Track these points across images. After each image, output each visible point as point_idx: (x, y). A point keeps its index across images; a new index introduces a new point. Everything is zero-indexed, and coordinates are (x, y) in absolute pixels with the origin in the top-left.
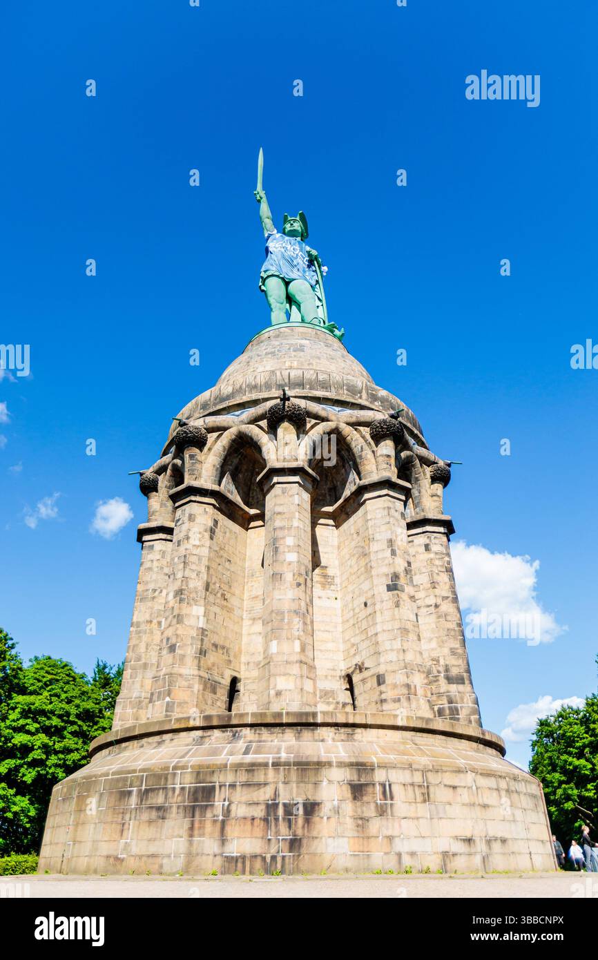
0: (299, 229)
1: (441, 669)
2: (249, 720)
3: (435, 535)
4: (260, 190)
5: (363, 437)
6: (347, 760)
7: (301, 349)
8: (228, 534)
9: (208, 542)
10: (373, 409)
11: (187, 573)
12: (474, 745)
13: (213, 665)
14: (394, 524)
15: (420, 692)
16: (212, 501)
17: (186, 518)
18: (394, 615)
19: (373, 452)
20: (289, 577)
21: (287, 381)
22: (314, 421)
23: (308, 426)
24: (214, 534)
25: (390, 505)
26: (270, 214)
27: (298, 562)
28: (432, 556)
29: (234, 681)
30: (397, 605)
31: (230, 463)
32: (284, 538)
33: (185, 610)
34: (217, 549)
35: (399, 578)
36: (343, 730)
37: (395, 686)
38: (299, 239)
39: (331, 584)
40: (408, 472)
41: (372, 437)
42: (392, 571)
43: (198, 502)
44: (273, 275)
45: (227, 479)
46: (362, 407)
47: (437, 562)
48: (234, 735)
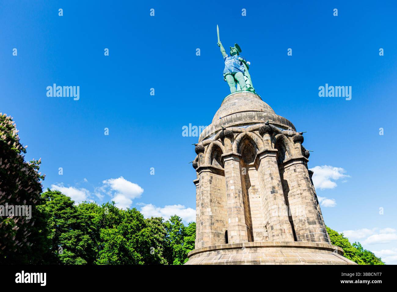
0: (236, 51)
1: (306, 219)
2: (221, 247)
3: (298, 165)
4: (219, 42)
5: (257, 135)
6: (250, 260)
7: (234, 104)
8: (217, 181)
9: (209, 185)
10: (260, 123)
11: (204, 197)
12: (313, 250)
13: (217, 227)
14: (271, 167)
15: (287, 231)
16: (209, 170)
17: (201, 178)
18: (274, 203)
19: (262, 139)
20: (232, 195)
21: (226, 121)
22: (237, 134)
23: (235, 136)
24: (211, 181)
25: (269, 160)
26: (224, 50)
27: (235, 189)
28: (297, 173)
29: (226, 232)
30: (275, 199)
31: (214, 155)
32: (229, 181)
33: (204, 210)
34: (214, 187)
35: (275, 188)
36: (253, 249)
37: (277, 230)
38: (236, 56)
39: (257, 192)
40: (282, 142)
41: (260, 134)
42: (272, 186)
43: (204, 172)
44: (227, 74)
45: (214, 161)
46: (255, 123)
47: (300, 176)
48: (218, 253)
